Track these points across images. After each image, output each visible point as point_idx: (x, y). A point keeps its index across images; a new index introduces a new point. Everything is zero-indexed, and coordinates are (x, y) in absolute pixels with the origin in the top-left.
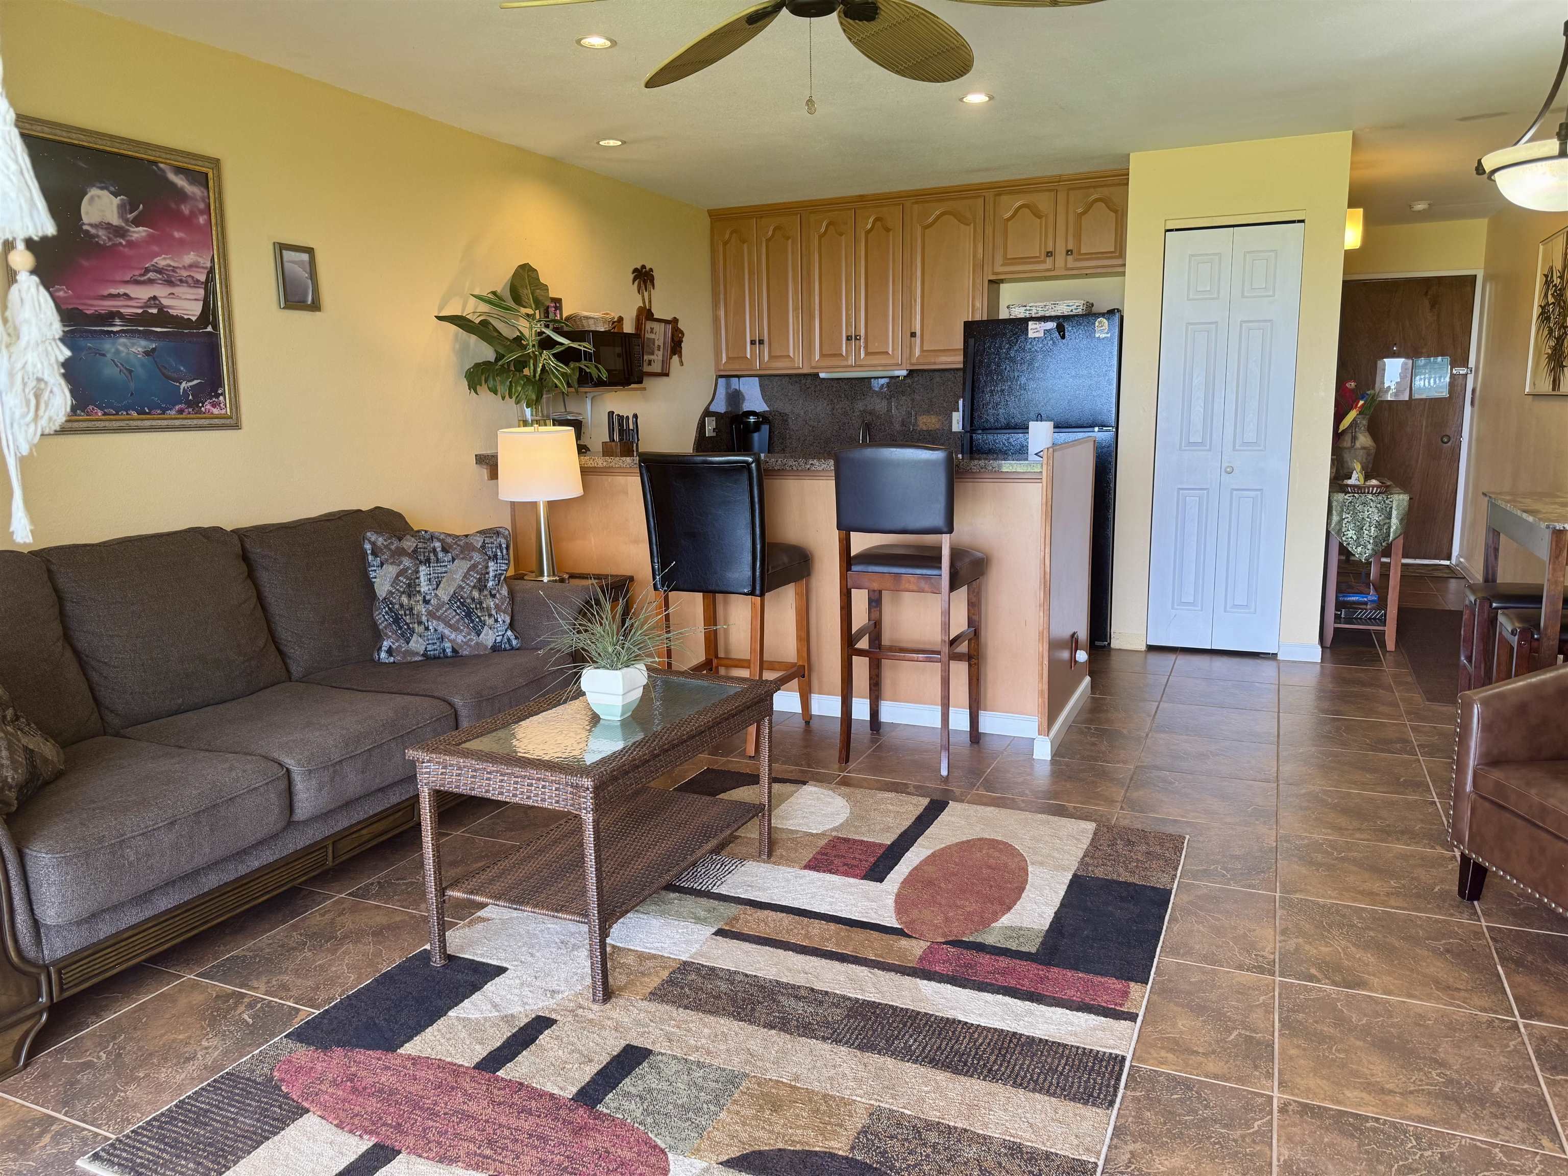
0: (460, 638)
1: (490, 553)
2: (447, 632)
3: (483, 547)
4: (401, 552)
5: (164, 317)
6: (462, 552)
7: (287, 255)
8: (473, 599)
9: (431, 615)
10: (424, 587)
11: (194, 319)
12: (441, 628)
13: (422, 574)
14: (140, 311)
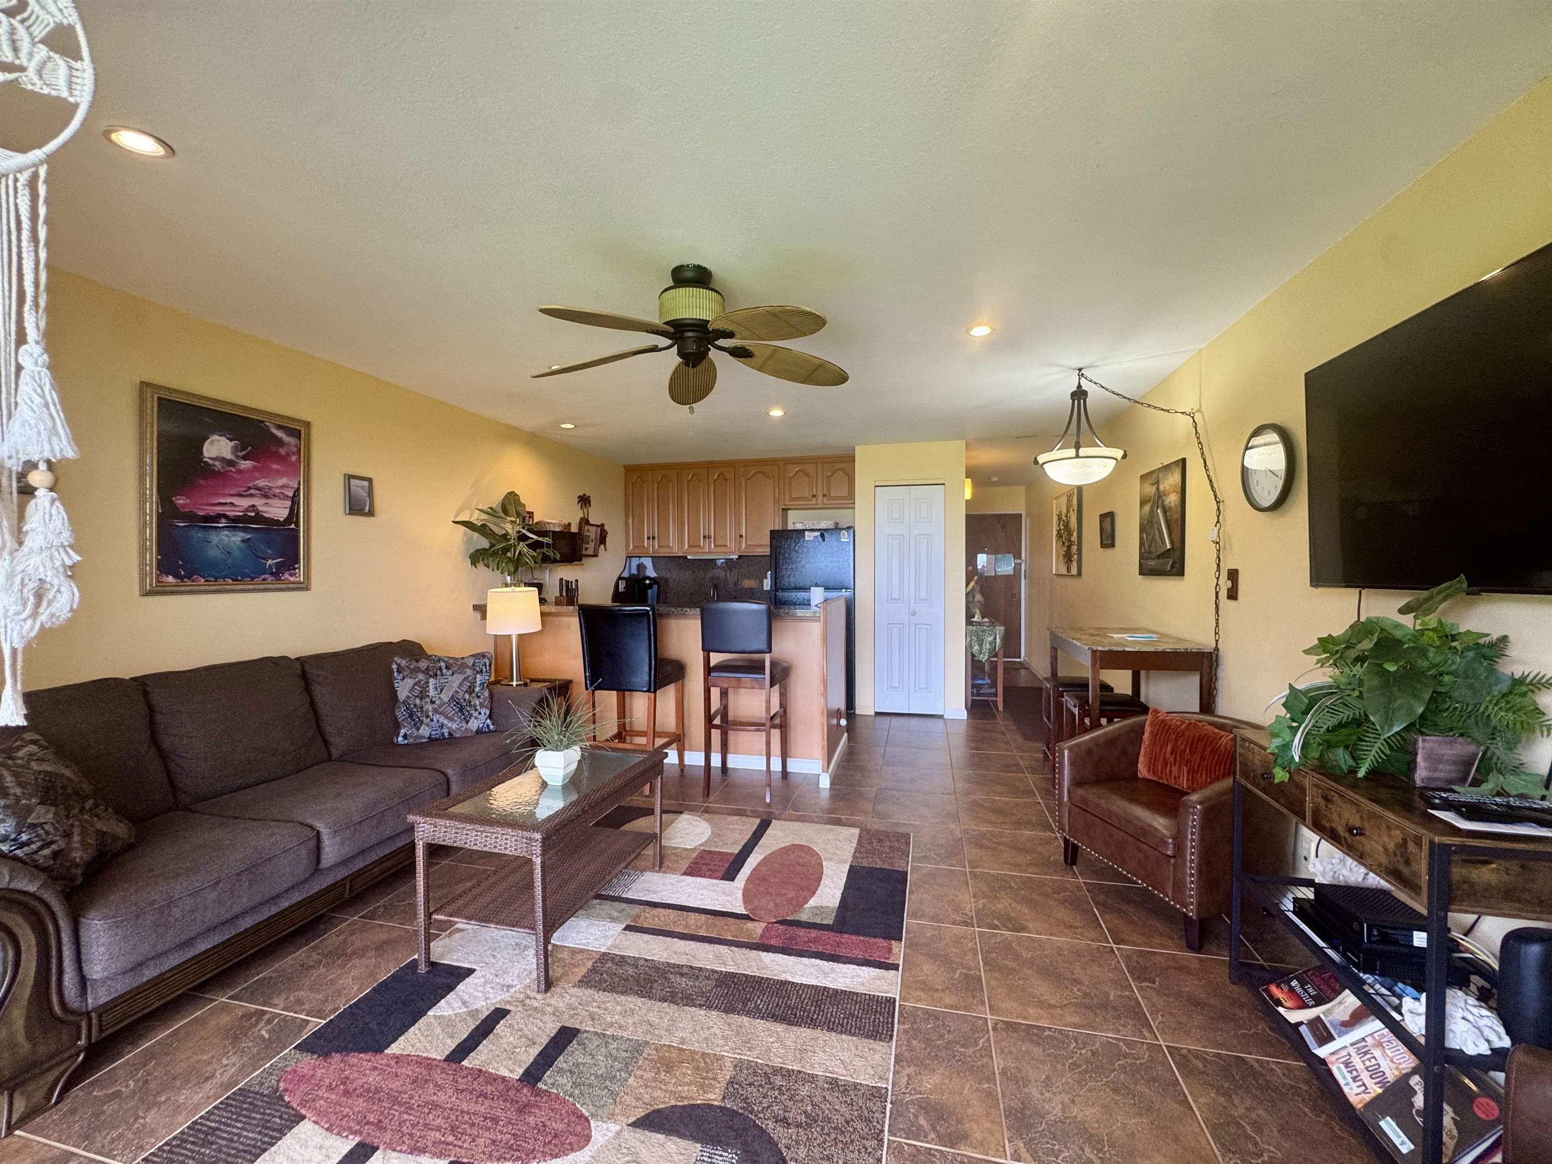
0: (454, 726)
1: (478, 669)
2: (445, 722)
3: (474, 665)
4: (417, 670)
5: (259, 518)
6: (459, 669)
7: (352, 481)
8: (465, 700)
9: (436, 711)
10: (432, 693)
11: (281, 520)
12: (442, 719)
13: (431, 684)
14: (241, 514)
